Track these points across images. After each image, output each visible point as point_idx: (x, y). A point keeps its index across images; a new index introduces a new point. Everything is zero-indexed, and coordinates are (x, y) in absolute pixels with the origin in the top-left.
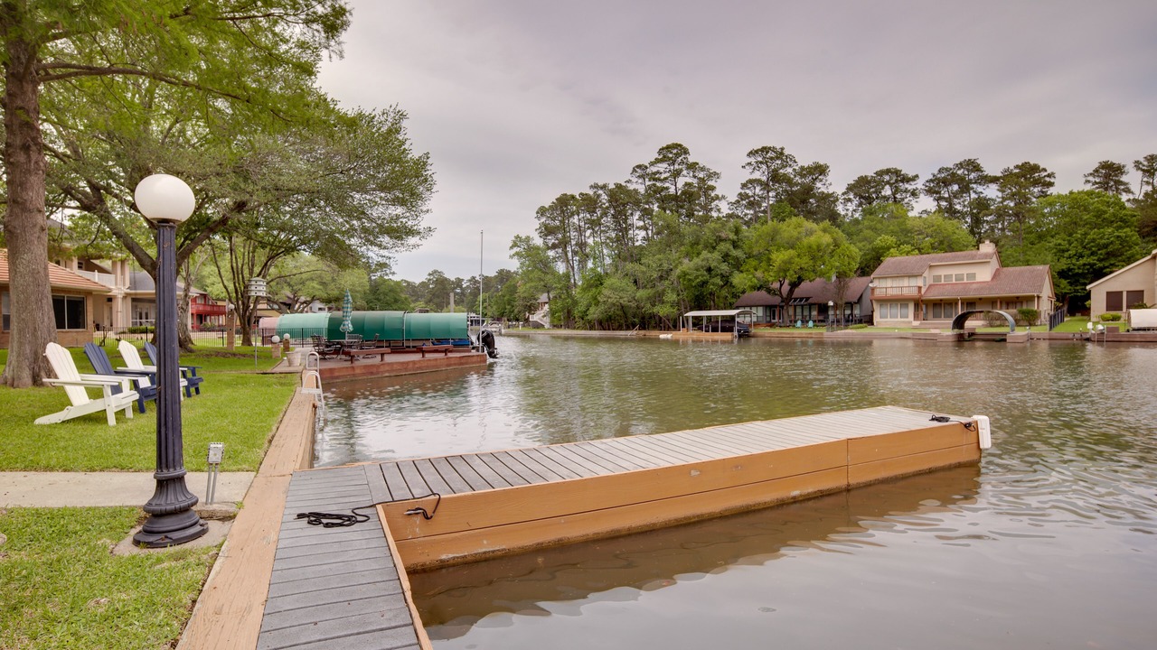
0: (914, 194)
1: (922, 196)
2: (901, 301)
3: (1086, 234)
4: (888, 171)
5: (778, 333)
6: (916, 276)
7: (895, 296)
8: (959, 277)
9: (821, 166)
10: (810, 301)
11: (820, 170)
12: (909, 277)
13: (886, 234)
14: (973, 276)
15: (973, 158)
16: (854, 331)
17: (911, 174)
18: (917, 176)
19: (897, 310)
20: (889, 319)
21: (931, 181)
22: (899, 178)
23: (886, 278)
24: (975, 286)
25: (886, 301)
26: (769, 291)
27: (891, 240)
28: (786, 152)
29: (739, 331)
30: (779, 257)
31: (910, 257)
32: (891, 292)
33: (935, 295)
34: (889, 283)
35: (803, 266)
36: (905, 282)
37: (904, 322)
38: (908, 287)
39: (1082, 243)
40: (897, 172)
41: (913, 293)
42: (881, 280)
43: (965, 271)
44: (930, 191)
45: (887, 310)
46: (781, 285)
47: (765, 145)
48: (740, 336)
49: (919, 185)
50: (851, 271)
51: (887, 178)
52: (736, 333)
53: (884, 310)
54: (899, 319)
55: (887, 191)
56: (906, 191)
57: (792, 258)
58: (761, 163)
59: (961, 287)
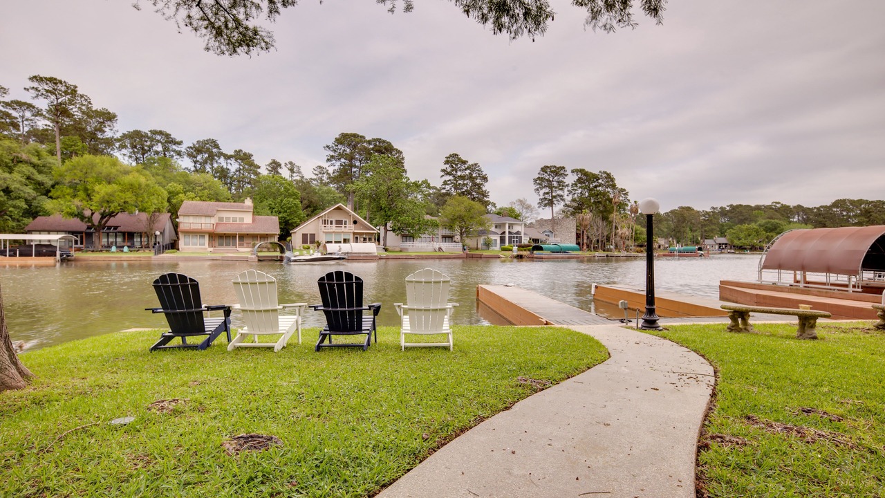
0: (179, 153)
1: (185, 157)
2: (199, 233)
3: (282, 200)
4: (161, 133)
5: (105, 257)
6: (210, 216)
7: (196, 229)
8: (234, 219)
9: (109, 113)
10: (119, 229)
11: (109, 117)
12: (206, 216)
13: (176, 182)
14: (242, 219)
15: (215, 139)
16: (168, 255)
17: (178, 139)
18: (182, 142)
19: (197, 240)
20: (191, 246)
21: (191, 148)
22: (169, 140)
23: (189, 216)
24: (244, 226)
25: (188, 233)
26: (82, 217)
27: (180, 187)
28: (80, 91)
29: (61, 255)
30: (102, 190)
31: (194, 202)
32: (193, 227)
33: (221, 230)
34: (191, 220)
35: (127, 200)
36: (203, 220)
37: (202, 248)
38: (207, 224)
39: (280, 205)
40: (168, 136)
41: (209, 228)
42: (186, 217)
43: (238, 216)
44: (190, 155)
45: (191, 240)
46: (93, 214)
47: (53, 76)
48: (63, 260)
49: (182, 148)
50: (163, 208)
51: (158, 137)
52: (58, 257)
53: (187, 240)
54: (198, 246)
55: (159, 148)
56: (174, 151)
57: (115, 192)
58: (50, 92)
59: (237, 226)
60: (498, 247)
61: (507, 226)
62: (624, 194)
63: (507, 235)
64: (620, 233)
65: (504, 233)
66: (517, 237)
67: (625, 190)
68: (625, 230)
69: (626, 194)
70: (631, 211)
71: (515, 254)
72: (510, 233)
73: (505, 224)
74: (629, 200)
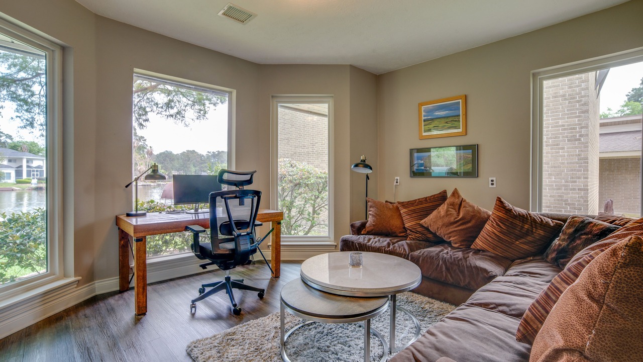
60: (13, 179)
61: (24, 161)
62: (143, 140)
63: (25, 169)
64: (139, 168)
65: (21, 166)
66: (37, 171)
67: (143, 137)
68: (142, 166)
69: (145, 140)
70: (148, 153)
71: (33, 186)
72: (28, 167)
73: (21, 159)
74: (147, 145)
